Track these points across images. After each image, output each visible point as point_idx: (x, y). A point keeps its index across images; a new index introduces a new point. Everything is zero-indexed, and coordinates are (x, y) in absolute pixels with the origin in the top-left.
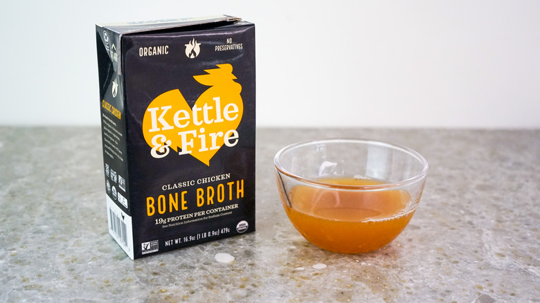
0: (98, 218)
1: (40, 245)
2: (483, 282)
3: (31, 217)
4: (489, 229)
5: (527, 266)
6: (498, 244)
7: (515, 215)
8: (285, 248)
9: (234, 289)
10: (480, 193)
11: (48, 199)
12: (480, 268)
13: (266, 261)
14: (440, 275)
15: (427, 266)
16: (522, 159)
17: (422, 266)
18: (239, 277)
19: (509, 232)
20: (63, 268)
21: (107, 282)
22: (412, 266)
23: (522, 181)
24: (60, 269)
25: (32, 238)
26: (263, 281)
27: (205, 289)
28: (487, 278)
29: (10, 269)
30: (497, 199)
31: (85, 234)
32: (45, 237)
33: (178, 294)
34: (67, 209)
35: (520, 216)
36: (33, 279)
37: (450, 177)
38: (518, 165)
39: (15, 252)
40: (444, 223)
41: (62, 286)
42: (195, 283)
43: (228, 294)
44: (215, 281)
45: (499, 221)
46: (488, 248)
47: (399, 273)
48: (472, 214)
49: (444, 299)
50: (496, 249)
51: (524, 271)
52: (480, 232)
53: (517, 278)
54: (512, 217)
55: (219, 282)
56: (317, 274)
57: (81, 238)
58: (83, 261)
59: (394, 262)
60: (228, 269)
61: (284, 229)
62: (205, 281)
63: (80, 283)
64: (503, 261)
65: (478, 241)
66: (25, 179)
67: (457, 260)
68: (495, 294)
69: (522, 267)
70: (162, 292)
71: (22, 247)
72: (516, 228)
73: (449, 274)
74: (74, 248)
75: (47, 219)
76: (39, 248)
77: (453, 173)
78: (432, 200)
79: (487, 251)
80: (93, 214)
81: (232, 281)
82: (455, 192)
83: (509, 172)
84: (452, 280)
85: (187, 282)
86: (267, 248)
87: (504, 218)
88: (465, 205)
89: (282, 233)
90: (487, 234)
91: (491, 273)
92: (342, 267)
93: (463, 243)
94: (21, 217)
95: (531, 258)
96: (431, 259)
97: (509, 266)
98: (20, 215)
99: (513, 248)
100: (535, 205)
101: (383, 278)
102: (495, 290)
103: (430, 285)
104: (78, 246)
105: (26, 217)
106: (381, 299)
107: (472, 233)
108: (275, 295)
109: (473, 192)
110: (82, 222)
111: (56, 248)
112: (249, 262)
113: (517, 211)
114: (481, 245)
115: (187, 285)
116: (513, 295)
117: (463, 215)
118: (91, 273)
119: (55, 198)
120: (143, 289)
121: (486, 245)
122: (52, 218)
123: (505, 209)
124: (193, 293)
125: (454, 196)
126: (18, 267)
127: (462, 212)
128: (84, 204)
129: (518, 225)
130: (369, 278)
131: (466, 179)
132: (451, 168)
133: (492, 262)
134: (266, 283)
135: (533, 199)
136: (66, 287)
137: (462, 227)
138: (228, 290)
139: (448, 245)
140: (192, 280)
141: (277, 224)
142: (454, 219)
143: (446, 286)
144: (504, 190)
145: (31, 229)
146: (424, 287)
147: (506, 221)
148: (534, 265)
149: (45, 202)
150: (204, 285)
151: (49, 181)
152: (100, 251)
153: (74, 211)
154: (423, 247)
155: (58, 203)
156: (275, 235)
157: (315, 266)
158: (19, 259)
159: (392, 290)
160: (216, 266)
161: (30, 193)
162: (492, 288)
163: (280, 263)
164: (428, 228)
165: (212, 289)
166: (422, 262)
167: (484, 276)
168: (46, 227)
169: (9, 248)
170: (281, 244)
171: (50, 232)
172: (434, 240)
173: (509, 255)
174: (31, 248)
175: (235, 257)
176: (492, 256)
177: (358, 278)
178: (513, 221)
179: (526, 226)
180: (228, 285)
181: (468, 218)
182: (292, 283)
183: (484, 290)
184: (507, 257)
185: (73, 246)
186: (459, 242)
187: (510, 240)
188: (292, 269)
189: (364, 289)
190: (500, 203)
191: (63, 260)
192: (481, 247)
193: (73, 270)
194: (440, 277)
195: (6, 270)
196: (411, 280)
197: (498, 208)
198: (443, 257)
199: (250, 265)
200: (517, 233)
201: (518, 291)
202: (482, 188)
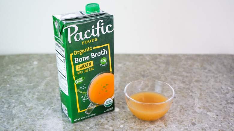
4: (197, 98)
5: (207, 112)
10: (196, 83)
12: (193, 113)
16: (211, 69)
18: (121, 116)
22: (173, 112)
27: (112, 120)
28: (195, 116)
29: (53, 114)
30: (201, 86)
33: (104, 122)
37: (187, 76)
39: (53, 107)
42: (109, 118)
43: (119, 122)
45: (201, 95)
48: (192, 92)
49: (182, 124)
50: (198, 106)
52: (194, 99)
60: (118, 113)
67: (186, 110)
68: (196, 122)
69: (206, 112)
70: (99, 121)
71: (55, 105)
73: (183, 115)
77: (188, 74)
78: (180, 86)
79: (196, 106)
81: (120, 118)
82: (187, 83)
83: (206, 74)
85: (107, 118)
87: (203, 94)
88: (190, 88)
91: (196, 114)
96: (178, 109)
97: (201, 112)
100: (213, 88)
105: (53, 94)
106: (163, 124)
108: (132, 123)
109: (193, 83)
112: (124, 111)
113: (207, 91)
116: (202, 122)
117: (189, 92)
121: (196, 104)
123: (203, 90)
124: (108, 122)
125: (187, 85)
126: (55, 113)
129: (206, 97)
132: (187, 73)
138: (118, 121)
139: (184, 104)
142: (186, 94)
144: (204, 82)
148: (209, 112)
154: (176, 105)
158: (55, 110)
161: (52, 84)
165: (114, 120)
166: (176, 111)
169: (51, 106)
173: (202, 108)
175: (120, 109)
178: (205, 95)
181: (191, 94)
184: (201, 109)
190: (202, 88)
195: (52, 114)
196: (172, 117)
198: (182, 109)
200: (205, 100)
201: (203, 121)
202: (197, 81)
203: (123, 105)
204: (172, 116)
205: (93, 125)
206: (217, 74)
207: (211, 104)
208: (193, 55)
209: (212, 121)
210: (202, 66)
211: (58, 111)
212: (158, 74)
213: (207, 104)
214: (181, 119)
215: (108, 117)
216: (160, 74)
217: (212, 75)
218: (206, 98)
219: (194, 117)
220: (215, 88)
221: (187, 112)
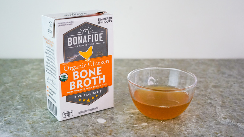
0: (43, 102)
1: (17, 116)
2: (218, 131)
3: (13, 102)
6: (224, 113)
7: (230, 99)
8: (129, 116)
9: (107, 135)
11: (20, 94)
13: (120, 122)
14: (198, 128)
15: (192, 123)
17: (190, 124)
19: (228, 107)
20: (28, 126)
21: (49, 133)
23: (232, 83)
24: (27, 127)
25: (14, 112)
26: (120, 132)
31: (38, 110)
32: (19, 112)
34: (28, 98)
35: (232, 100)
36: (15, 132)
38: (230, 76)
40: (199, 103)
41: (29, 135)
44: (98, 132)
46: (219, 115)
47: (180, 127)
51: (235, 125)
53: (232, 129)
54: (229, 100)
55: (100, 132)
56: (143, 128)
57: (36, 112)
58: (37, 123)
59: (178, 122)
61: (128, 107)
62: (93, 132)
63: (37, 133)
64: (226, 121)
65: (215, 112)
66: (9, 84)
72: (231, 105)
74: (33, 117)
75: (20, 103)
76: (17, 117)
80: (41, 100)
84: (204, 130)
86: (120, 116)
89: (127, 109)
90: (218, 108)
92: (155, 124)
93: (208, 113)
94: (8, 102)
95: (238, 119)
98: (8, 101)
99: (230, 115)
101: (173, 129)
102: (223, 134)
103: (194, 132)
104: (35, 116)
107: (212, 108)
110: (36, 105)
111: (25, 117)
114: (216, 113)
115: (86, 134)
118: (41, 128)
119: (23, 93)
120: (65, 136)
122: (22, 103)
127: (207, 98)
128: (37, 96)
130: (167, 129)
131: (207, 82)
133: (221, 121)
134: (121, 132)
135: (238, 92)
136: (30, 135)
137: (207, 105)
140: (88, 131)
141: (124, 104)
143: (201, 133)
145: (13, 108)
146: (192, 133)
147: (226, 102)
149: (19, 95)
150: (93, 133)
151: (20, 85)
152: (45, 118)
153: (32, 99)
155: (24, 95)
156: (123, 110)
157: (142, 124)
159: (178, 135)
160: (98, 125)
162: (222, 133)
163: (127, 123)
164: (192, 106)
167: (218, 128)
168: (20, 107)
170: (127, 114)
171: (22, 109)
172: (195, 111)
174: (13, 117)
176: (221, 118)
177: (162, 129)
179: (235, 104)
180: (104, 134)
182: (133, 132)
183: (218, 134)
185: (33, 116)
186: (206, 112)
187: (229, 111)
188: (132, 126)
189: (165, 134)
191: (28, 122)
192: (216, 115)
193: (33, 127)
194: (199, 129)
197: (222, 96)
199: (113, 124)
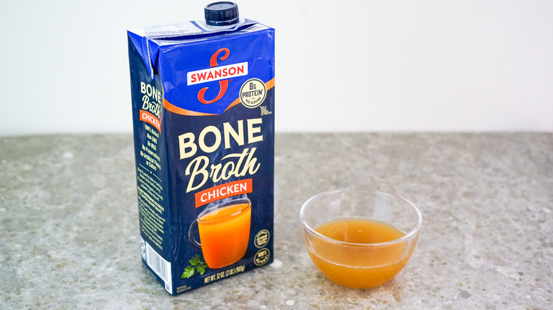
203: (292, 254)
204: (412, 277)
205: (219, 301)
206: (514, 178)
207: (504, 249)
208: (454, 134)
209: (508, 286)
210: (477, 159)
211: (132, 270)
212: (372, 179)
213: (495, 249)
214: (435, 282)
215: (255, 282)
216: (376, 178)
217: (504, 179)
218: (491, 235)
219: (466, 279)
220: (511, 211)
221: (449, 266)
